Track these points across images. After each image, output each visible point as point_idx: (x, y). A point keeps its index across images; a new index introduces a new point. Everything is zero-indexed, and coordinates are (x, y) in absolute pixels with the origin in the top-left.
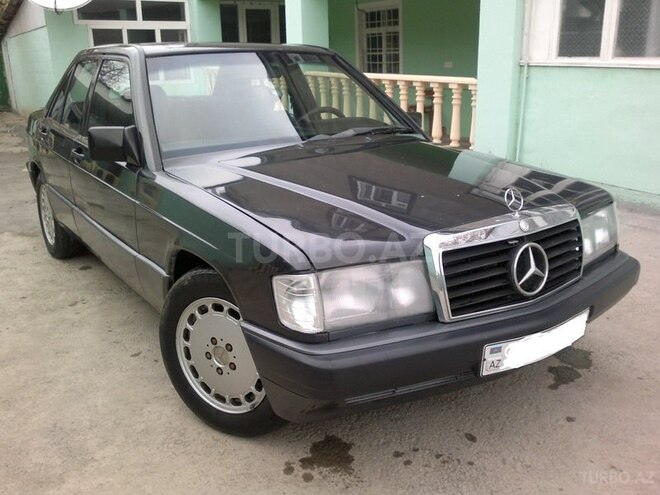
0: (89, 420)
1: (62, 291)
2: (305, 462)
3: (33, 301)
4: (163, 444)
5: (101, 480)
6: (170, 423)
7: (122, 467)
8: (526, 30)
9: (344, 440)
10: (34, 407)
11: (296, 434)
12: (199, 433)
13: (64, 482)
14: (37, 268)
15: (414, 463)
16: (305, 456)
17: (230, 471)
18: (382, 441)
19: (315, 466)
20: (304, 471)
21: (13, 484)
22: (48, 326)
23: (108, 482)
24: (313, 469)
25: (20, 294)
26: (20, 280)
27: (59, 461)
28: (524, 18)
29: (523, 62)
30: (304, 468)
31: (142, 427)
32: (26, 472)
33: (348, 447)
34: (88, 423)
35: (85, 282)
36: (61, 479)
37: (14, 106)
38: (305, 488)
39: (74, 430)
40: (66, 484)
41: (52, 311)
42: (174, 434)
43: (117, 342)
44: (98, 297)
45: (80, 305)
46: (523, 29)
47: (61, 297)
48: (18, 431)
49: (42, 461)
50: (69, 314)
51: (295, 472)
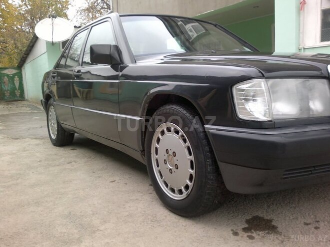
0: (92, 211)
1: (62, 158)
2: (245, 230)
3: (46, 162)
4: (144, 222)
5: (107, 240)
6: (145, 212)
7: (119, 234)
8: (301, 31)
9: (266, 218)
10: (55, 205)
11: (231, 215)
12: (165, 216)
13: (81, 242)
14: (46, 150)
15: (321, 228)
16: (243, 227)
17: (195, 235)
18: (291, 218)
19: (253, 231)
20: (247, 234)
21: (47, 243)
22: (56, 171)
23: (112, 242)
24: (253, 233)
25: (38, 160)
26: (38, 154)
27: (76, 231)
28: (299, 25)
29: (300, 47)
30: (246, 232)
31: (127, 213)
32: (55, 237)
33: (271, 221)
34: (91, 212)
35: (75, 154)
36: (79, 241)
37: (26, 97)
38: (252, 243)
39: (83, 216)
40: (83, 243)
41: (58, 166)
42: (149, 217)
43: (99, 177)
44: (83, 160)
45: (73, 163)
46: (299, 30)
47: (61, 161)
48: (47, 216)
49: (64, 231)
50: (68, 166)
51: (240, 235)
